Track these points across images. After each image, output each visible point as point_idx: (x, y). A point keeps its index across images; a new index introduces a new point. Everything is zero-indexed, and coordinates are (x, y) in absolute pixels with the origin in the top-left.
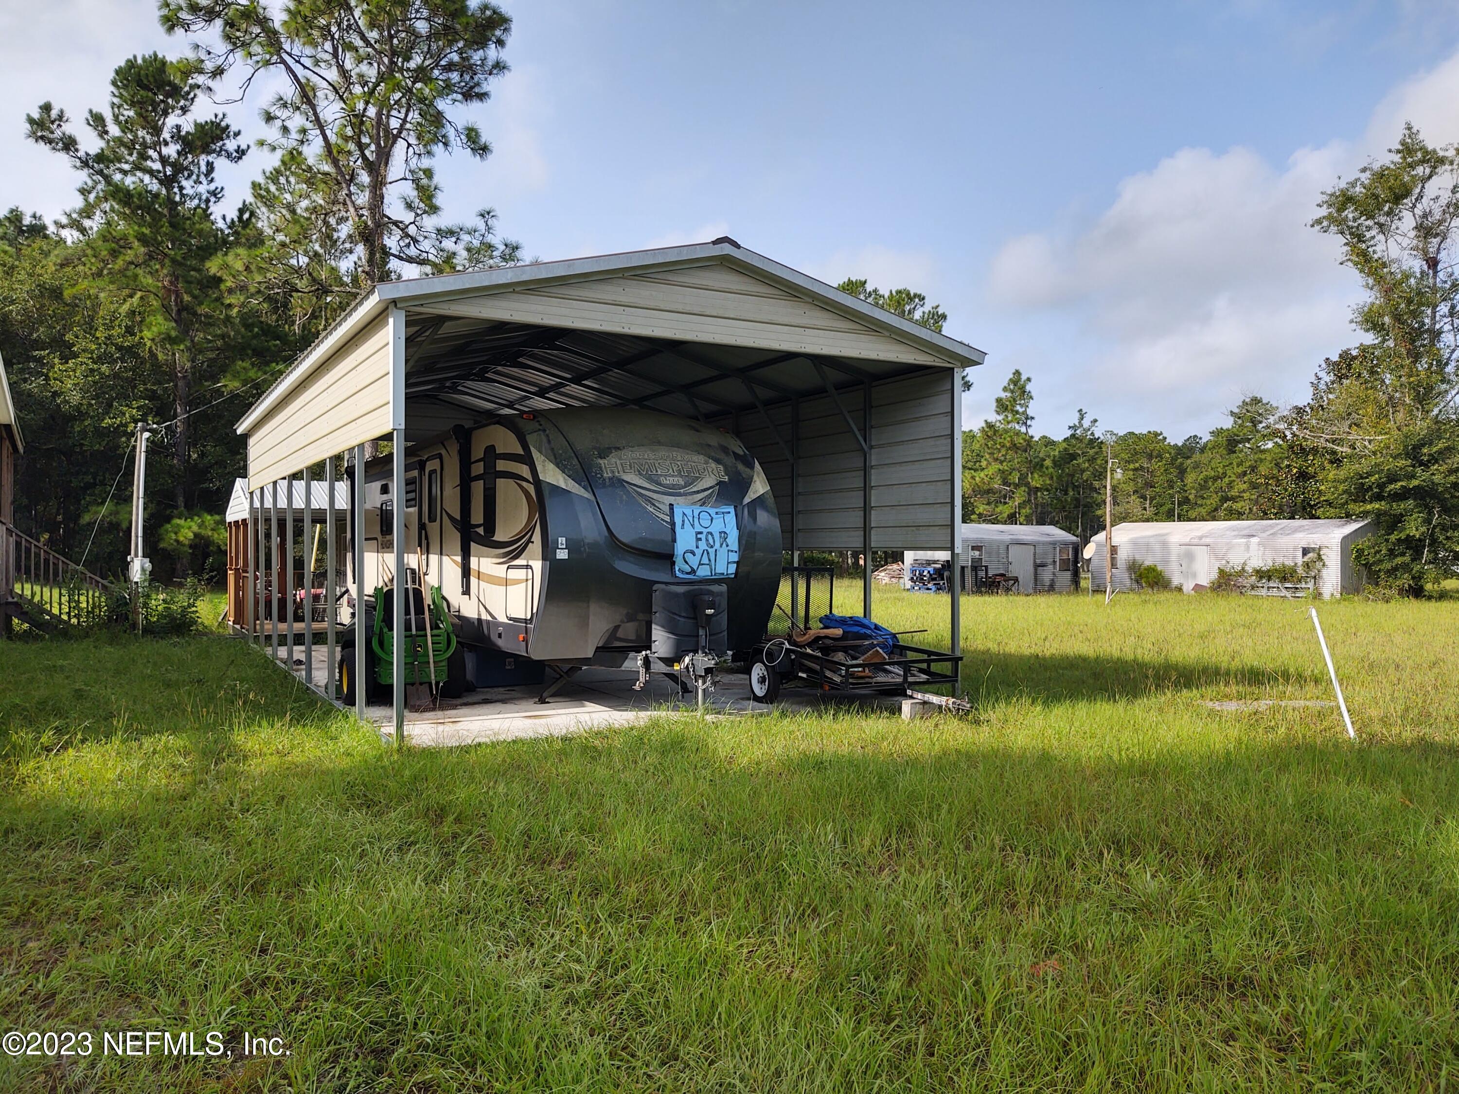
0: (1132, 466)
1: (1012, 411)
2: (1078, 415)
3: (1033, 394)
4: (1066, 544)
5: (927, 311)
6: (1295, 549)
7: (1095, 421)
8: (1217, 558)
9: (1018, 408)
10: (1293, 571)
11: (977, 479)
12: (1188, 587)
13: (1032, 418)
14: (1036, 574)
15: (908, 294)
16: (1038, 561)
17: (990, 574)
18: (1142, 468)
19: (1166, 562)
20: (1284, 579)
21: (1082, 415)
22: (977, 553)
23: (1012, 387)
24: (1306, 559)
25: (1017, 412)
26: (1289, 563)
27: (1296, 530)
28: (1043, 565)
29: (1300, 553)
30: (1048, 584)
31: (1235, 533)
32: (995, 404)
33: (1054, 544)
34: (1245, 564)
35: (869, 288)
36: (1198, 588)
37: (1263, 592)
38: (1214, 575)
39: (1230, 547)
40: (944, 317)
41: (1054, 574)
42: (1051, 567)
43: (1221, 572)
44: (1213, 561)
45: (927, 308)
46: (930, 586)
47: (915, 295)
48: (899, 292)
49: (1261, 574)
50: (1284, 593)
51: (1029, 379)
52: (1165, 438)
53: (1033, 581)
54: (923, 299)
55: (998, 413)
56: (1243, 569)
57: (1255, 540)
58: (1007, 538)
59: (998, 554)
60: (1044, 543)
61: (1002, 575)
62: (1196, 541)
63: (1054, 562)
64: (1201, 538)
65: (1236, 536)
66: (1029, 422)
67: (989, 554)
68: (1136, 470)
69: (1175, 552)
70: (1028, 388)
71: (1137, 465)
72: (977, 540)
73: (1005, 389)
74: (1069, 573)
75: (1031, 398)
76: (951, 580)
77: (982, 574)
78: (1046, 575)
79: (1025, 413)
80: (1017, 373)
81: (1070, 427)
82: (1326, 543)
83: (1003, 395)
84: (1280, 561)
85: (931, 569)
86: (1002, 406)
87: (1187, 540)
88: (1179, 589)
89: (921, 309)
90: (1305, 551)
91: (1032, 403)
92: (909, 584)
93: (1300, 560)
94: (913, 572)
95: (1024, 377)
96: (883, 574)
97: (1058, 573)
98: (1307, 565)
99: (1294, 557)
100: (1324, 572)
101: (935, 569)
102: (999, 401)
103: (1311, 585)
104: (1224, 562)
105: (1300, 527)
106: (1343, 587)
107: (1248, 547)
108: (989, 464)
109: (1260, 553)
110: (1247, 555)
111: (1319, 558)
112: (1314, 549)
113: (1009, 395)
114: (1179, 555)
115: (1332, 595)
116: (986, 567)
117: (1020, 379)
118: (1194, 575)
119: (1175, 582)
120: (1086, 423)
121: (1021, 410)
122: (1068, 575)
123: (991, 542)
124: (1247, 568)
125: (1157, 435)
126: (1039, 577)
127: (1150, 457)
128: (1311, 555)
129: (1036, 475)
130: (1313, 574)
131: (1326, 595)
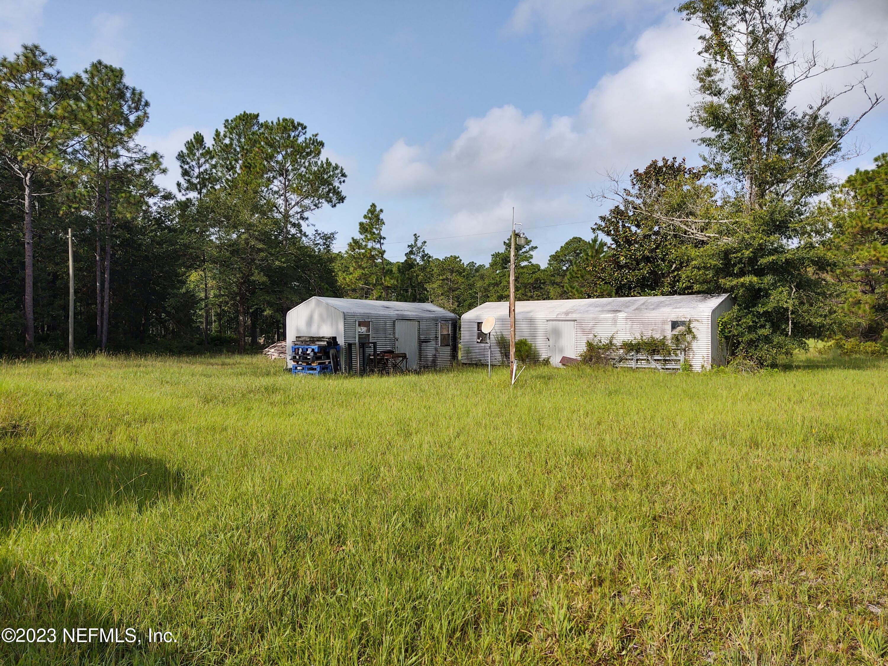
0: (441, 278)
1: (371, 232)
2: (414, 237)
3: (385, 221)
4: (445, 320)
5: (308, 137)
6: (664, 322)
7: (425, 242)
8: (584, 331)
9: (374, 230)
10: (663, 342)
11: (347, 279)
12: (556, 361)
13: (384, 238)
14: (420, 350)
15: (293, 122)
16: (422, 337)
17: (379, 351)
18: (447, 279)
19: (534, 337)
20: (654, 352)
21: (416, 237)
22: (364, 329)
23: (370, 215)
24: (674, 333)
25: (374, 233)
26: (658, 336)
27: (658, 306)
28: (427, 341)
29: (669, 327)
30: (431, 359)
31: (599, 309)
32: (359, 227)
33: (436, 320)
34: (612, 337)
35: (261, 120)
36: (565, 361)
37: (633, 364)
38: (583, 348)
39: (597, 321)
40: (322, 144)
41: (436, 350)
42: (433, 342)
43: (590, 345)
44: (580, 335)
45: (309, 135)
46: (314, 365)
47: (299, 124)
48: (285, 120)
49: (629, 347)
50: (653, 365)
51: (381, 211)
52: (461, 260)
53: (417, 357)
54: (305, 128)
55: (361, 234)
56: (611, 342)
57: (621, 315)
58: (393, 313)
59: (385, 330)
60: (428, 319)
61: (391, 352)
62: (563, 317)
63: (436, 337)
64: (567, 314)
65: (603, 311)
66: (382, 241)
67: (376, 330)
68: (443, 280)
69: (542, 328)
70: (381, 216)
71: (444, 277)
72: (363, 315)
73: (365, 217)
74: (449, 348)
75: (384, 223)
76: (336, 358)
77: (370, 351)
78: (430, 350)
79: (379, 234)
80: (373, 206)
81: (409, 246)
82: (696, 317)
83: (364, 221)
84: (648, 335)
85: (315, 347)
86: (363, 228)
87: (553, 316)
88: (547, 362)
89: (304, 136)
90: (675, 325)
91: (384, 227)
92: (291, 364)
93: (669, 334)
94: (295, 350)
95: (378, 209)
96: (273, 350)
97: (440, 349)
98: (677, 339)
99: (663, 330)
100: (694, 345)
101: (320, 347)
102: (361, 224)
103: (681, 357)
104: (591, 336)
105: (662, 302)
106: (713, 359)
107: (615, 321)
108: (355, 269)
109: (628, 327)
110: (614, 330)
111: (689, 331)
112: (683, 323)
113: (368, 221)
114: (546, 332)
115: (703, 366)
116: (375, 344)
117: (375, 210)
118: (561, 350)
119: (544, 355)
120: (419, 244)
121: (376, 232)
122: (448, 350)
123: (378, 317)
124: (614, 342)
125: (456, 258)
126: (424, 353)
127: (452, 272)
128: (681, 328)
129: (388, 278)
130: (683, 346)
131: (697, 368)
